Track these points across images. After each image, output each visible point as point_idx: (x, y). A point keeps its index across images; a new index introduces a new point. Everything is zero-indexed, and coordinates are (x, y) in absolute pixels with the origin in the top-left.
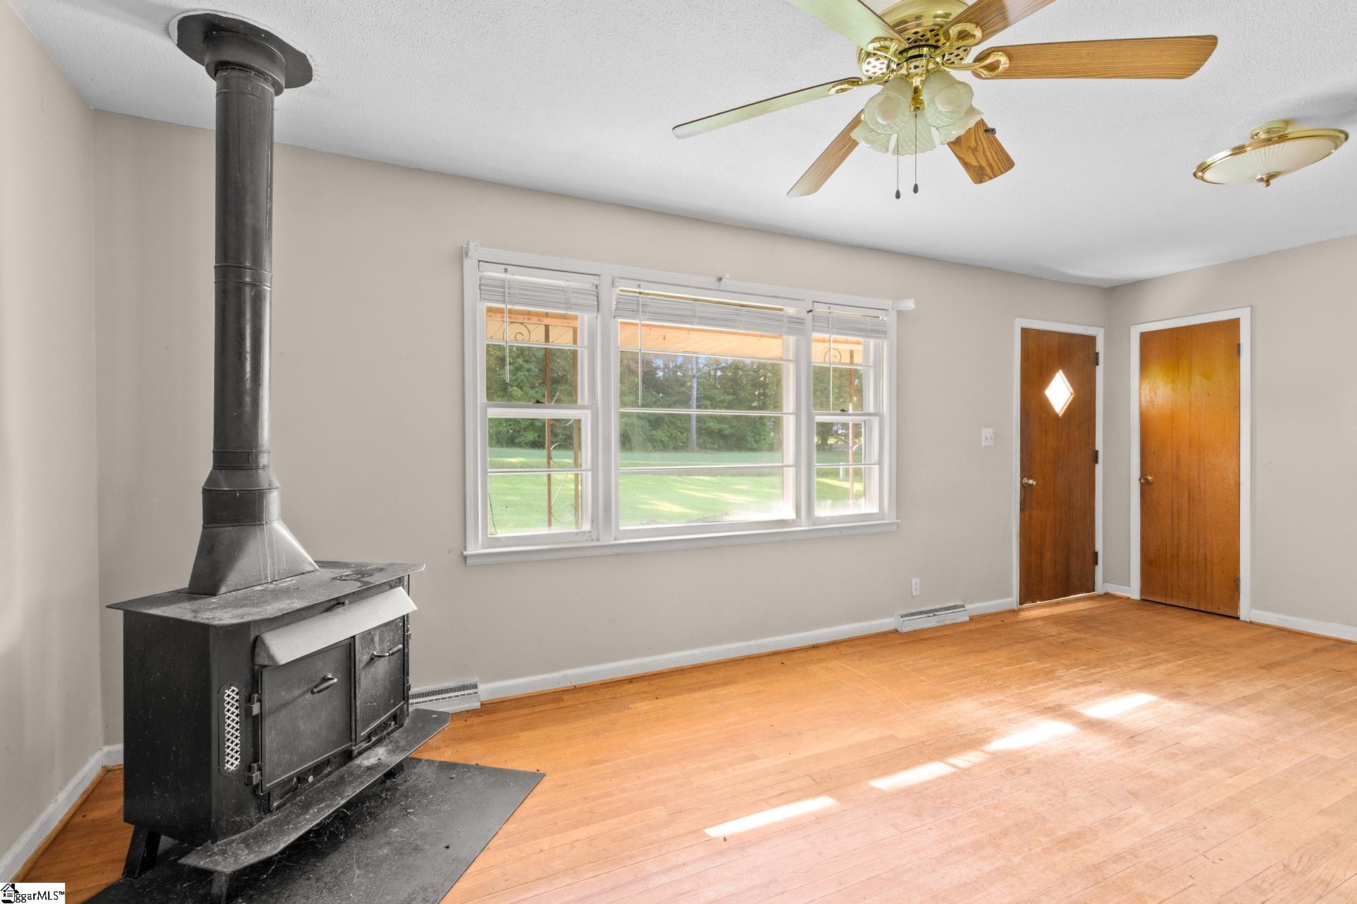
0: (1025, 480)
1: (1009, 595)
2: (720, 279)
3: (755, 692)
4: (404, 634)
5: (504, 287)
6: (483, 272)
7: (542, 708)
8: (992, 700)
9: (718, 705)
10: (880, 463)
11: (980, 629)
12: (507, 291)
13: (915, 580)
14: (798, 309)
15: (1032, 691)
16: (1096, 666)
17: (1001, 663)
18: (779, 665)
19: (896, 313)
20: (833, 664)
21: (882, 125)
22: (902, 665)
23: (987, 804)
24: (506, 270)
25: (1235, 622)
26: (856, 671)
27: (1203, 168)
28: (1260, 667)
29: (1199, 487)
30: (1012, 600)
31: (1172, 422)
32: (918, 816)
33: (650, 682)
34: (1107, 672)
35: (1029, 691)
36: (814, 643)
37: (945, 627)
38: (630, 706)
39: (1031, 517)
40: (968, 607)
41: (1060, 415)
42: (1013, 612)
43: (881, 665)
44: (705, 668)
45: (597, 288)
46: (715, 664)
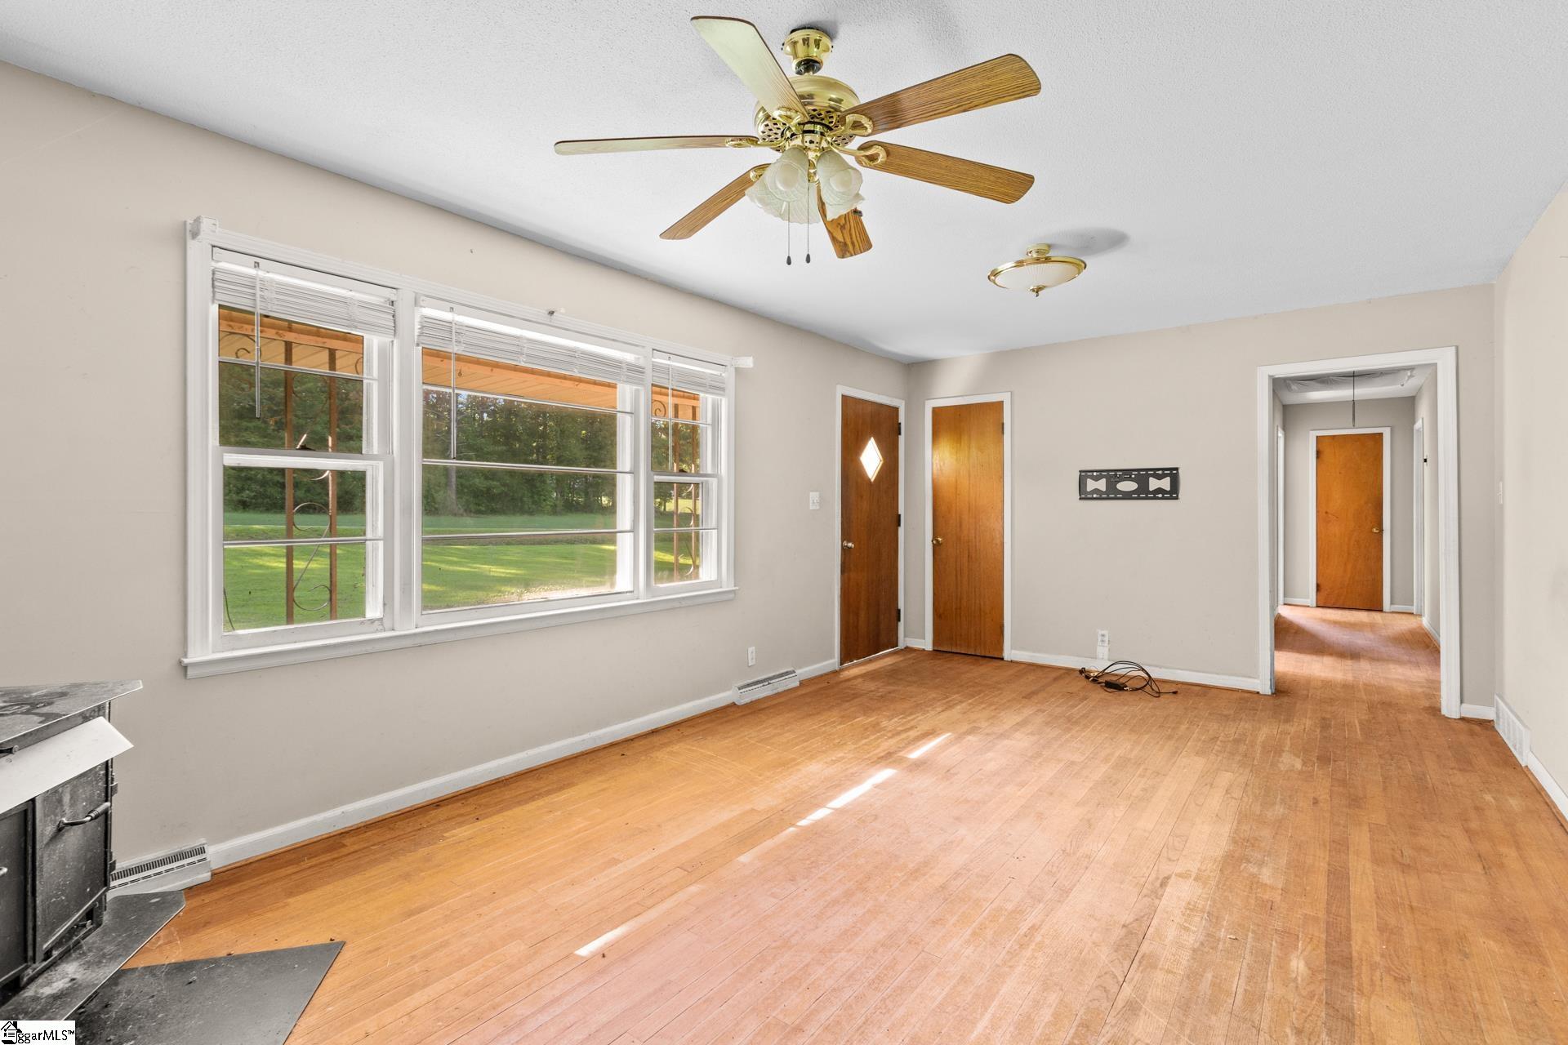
0: (845, 543)
1: (832, 657)
2: (552, 313)
3: (599, 791)
4: (107, 788)
5: (253, 287)
6: (218, 261)
7: (314, 861)
8: (834, 758)
9: (559, 813)
10: (718, 528)
11: (810, 692)
12: (259, 293)
13: (751, 649)
14: (637, 356)
15: (865, 744)
16: (911, 714)
17: (834, 722)
18: (619, 757)
19: (734, 370)
20: (677, 747)
21: (781, 191)
22: (746, 738)
23: (848, 855)
24: (257, 265)
25: (998, 663)
26: (702, 751)
27: (995, 273)
28: (1023, 697)
29: (976, 546)
30: (833, 662)
31: (956, 488)
32: (792, 880)
33: (463, 801)
34: (919, 718)
35: (863, 745)
36: (653, 727)
37: (779, 695)
38: (446, 835)
39: (849, 579)
40: (798, 672)
41: (872, 480)
42: (835, 673)
43: (727, 741)
44: (532, 774)
45: (393, 305)
46: (545, 767)
